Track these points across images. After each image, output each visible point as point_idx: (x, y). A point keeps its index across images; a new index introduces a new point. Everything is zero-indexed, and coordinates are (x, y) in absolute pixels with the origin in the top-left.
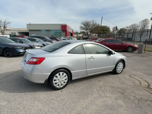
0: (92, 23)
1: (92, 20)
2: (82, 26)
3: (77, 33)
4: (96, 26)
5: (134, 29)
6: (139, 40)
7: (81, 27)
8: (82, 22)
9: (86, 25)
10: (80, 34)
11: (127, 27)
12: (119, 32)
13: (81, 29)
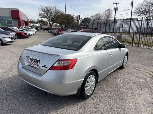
0: (54, 10)
1: (54, 6)
2: (42, 12)
3: (33, 22)
4: (59, 14)
5: (99, 19)
6: (104, 31)
7: (40, 15)
8: (41, 8)
9: (47, 12)
10: (37, 23)
11: (92, 17)
12: (83, 22)
13: (41, 17)
